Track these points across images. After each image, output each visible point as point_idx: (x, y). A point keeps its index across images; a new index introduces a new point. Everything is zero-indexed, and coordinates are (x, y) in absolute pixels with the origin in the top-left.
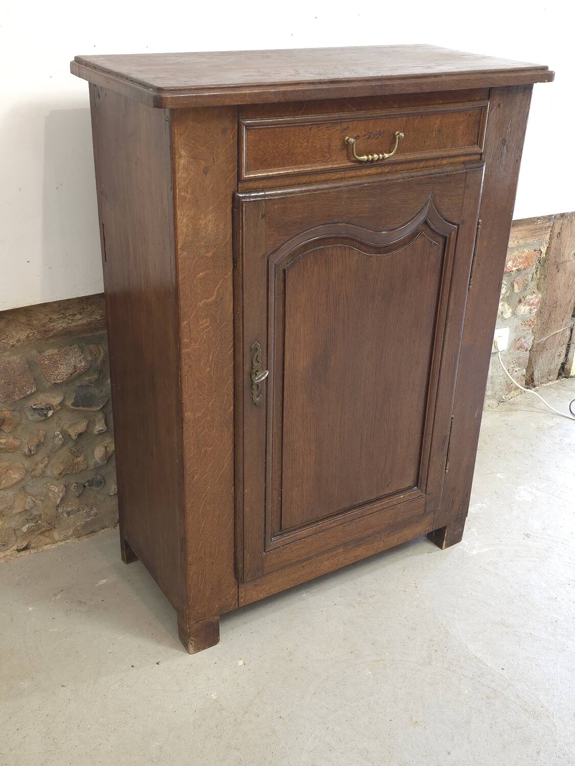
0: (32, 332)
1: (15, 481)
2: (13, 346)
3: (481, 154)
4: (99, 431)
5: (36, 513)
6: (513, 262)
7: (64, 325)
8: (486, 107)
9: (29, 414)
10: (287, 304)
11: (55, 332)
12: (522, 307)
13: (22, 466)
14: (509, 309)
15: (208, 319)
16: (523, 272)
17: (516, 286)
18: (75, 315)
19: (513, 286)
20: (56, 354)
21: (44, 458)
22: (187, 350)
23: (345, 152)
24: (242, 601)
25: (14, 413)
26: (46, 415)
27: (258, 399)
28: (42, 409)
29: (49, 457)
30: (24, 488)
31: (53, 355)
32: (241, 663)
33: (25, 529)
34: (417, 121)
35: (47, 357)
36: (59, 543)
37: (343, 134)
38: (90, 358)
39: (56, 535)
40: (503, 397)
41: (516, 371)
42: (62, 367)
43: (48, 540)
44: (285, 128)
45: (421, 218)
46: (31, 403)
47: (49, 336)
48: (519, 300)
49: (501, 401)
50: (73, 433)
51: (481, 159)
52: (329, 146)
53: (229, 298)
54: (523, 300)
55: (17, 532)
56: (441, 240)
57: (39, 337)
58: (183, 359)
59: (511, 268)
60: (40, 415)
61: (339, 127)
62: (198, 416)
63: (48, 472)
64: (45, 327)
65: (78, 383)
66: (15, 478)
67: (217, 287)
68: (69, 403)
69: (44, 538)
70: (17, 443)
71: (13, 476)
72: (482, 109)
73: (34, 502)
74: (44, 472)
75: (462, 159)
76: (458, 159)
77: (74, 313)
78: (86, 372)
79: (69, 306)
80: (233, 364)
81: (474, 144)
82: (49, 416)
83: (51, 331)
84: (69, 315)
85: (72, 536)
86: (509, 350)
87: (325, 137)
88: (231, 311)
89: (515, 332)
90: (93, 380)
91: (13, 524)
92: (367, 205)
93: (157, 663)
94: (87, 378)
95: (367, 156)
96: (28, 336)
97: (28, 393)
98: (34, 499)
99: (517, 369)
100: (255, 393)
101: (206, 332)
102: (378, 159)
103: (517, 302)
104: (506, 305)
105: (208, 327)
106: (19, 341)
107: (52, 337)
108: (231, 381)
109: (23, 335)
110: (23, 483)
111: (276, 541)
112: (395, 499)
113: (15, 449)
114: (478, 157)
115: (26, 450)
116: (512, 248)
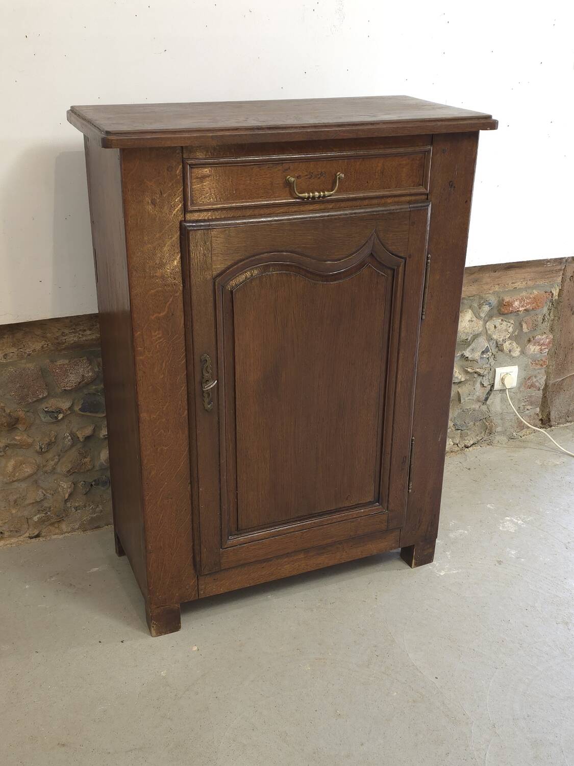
0: (47, 343)
1: (27, 474)
2: (29, 355)
3: (427, 195)
4: (104, 436)
5: (46, 505)
6: (520, 302)
7: (76, 339)
8: (429, 151)
9: (42, 416)
10: (235, 322)
11: (67, 344)
12: (531, 347)
13: (34, 461)
14: (517, 348)
15: (160, 332)
16: (532, 313)
17: (525, 326)
18: (85, 331)
19: (522, 326)
20: (66, 364)
21: (55, 456)
22: (141, 358)
23: (287, 189)
24: (202, 592)
25: (28, 414)
26: (56, 418)
27: (209, 406)
28: (53, 412)
29: (59, 456)
30: (36, 482)
31: (64, 365)
32: (195, 648)
33: (36, 519)
34: (358, 163)
35: (58, 366)
36: (67, 534)
37: (284, 173)
38: (97, 370)
39: (64, 526)
40: (514, 434)
41: (528, 409)
42: (72, 375)
43: (57, 531)
44: (229, 168)
45: (366, 251)
46: (43, 406)
47: (62, 348)
48: (527, 339)
49: (512, 438)
50: (81, 435)
51: (427, 199)
52: (272, 184)
53: (180, 314)
54: (532, 339)
55: (29, 521)
56: (390, 272)
57: (53, 348)
58: (137, 366)
59: (518, 308)
60: (52, 418)
61: (280, 168)
62: (153, 417)
63: (59, 470)
64: (57, 340)
65: (85, 391)
66: (28, 472)
67: (168, 303)
68: (77, 408)
69: (54, 528)
70: (30, 440)
71: (26, 470)
72: (425, 154)
73: (45, 495)
74: (54, 469)
75: (408, 198)
76: (403, 199)
77: (85, 328)
78: (93, 381)
79: (81, 323)
80: (185, 373)
81: (420, 185)
82: (59, 418)
83: (63, 344)
84: (80, 330)
85: (78, 529)
86: (519, 388)
87: (267, 176)
88: (182, 325)
89: (525, 370)
90: (99, 390)
91: (26, 513)
92: (310, 238)
93: (122, 642)
94: (94, 387)
95: (309, 193)
96: (42, 347)
97: (41, 397)
98: (44, 492)
99: (529, 407)
100: (207, 400)
101: (159, 343)
102: (319, 197)
103: (526, 341)
104: (514, 344)
105: (160, 338)
106: (34, 350)
107: (64, 349)
108: (184, 388)
109: (38, 346)
110: (35, 477)
111: (233, 540)
112: (354, 512)
113: (29, 446)
114: (424, 197)
115: (38, 448)
116: (520, 289)
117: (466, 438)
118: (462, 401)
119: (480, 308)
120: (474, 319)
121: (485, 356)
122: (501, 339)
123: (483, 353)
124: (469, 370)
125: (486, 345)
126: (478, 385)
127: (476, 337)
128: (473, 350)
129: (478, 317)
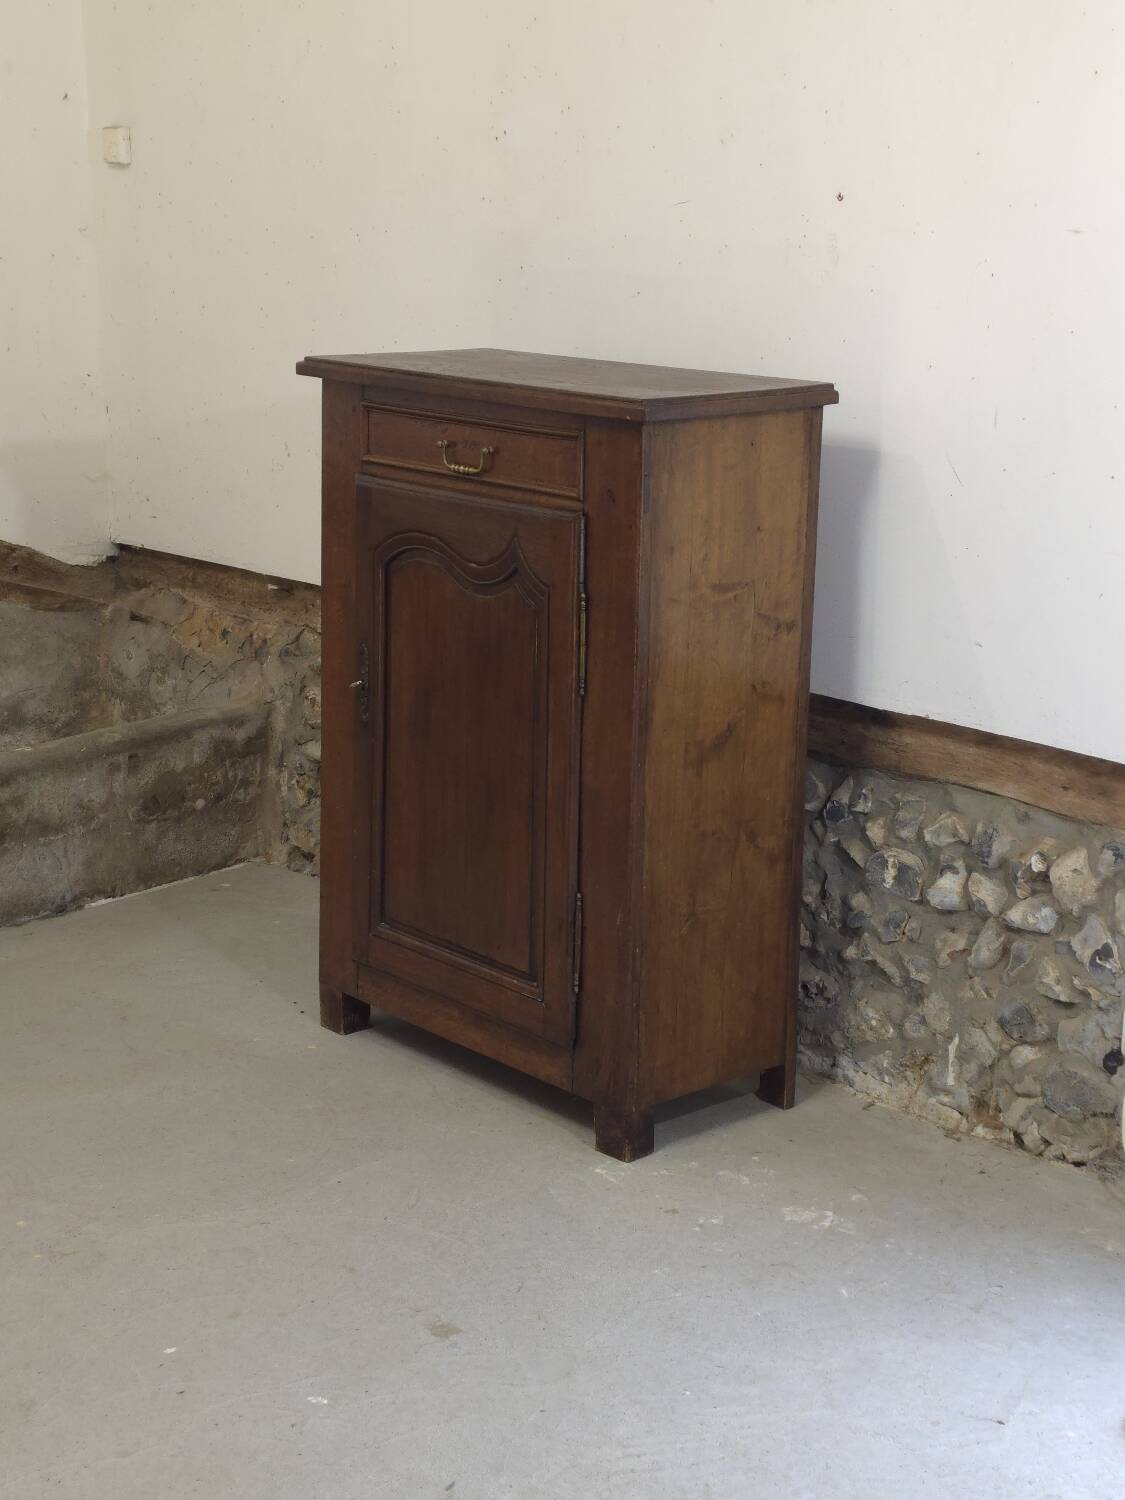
3: (582, 502)
24: (361, 992)
34: (510, 439)
51: (583, 509)
75: (562, 502)
76: (557, 501)
117: (1065, 1139)
118: (1061, 1048)
119: (1100, 853)
120: (1085, 871)
121: (1108, 966)
123: (1097, 953)
124: (1075, 982)
125: (1106, 938)
126: (1092, 1028)
127: (1086, 911)
128: (1083, 940)
129: (1093, 870)
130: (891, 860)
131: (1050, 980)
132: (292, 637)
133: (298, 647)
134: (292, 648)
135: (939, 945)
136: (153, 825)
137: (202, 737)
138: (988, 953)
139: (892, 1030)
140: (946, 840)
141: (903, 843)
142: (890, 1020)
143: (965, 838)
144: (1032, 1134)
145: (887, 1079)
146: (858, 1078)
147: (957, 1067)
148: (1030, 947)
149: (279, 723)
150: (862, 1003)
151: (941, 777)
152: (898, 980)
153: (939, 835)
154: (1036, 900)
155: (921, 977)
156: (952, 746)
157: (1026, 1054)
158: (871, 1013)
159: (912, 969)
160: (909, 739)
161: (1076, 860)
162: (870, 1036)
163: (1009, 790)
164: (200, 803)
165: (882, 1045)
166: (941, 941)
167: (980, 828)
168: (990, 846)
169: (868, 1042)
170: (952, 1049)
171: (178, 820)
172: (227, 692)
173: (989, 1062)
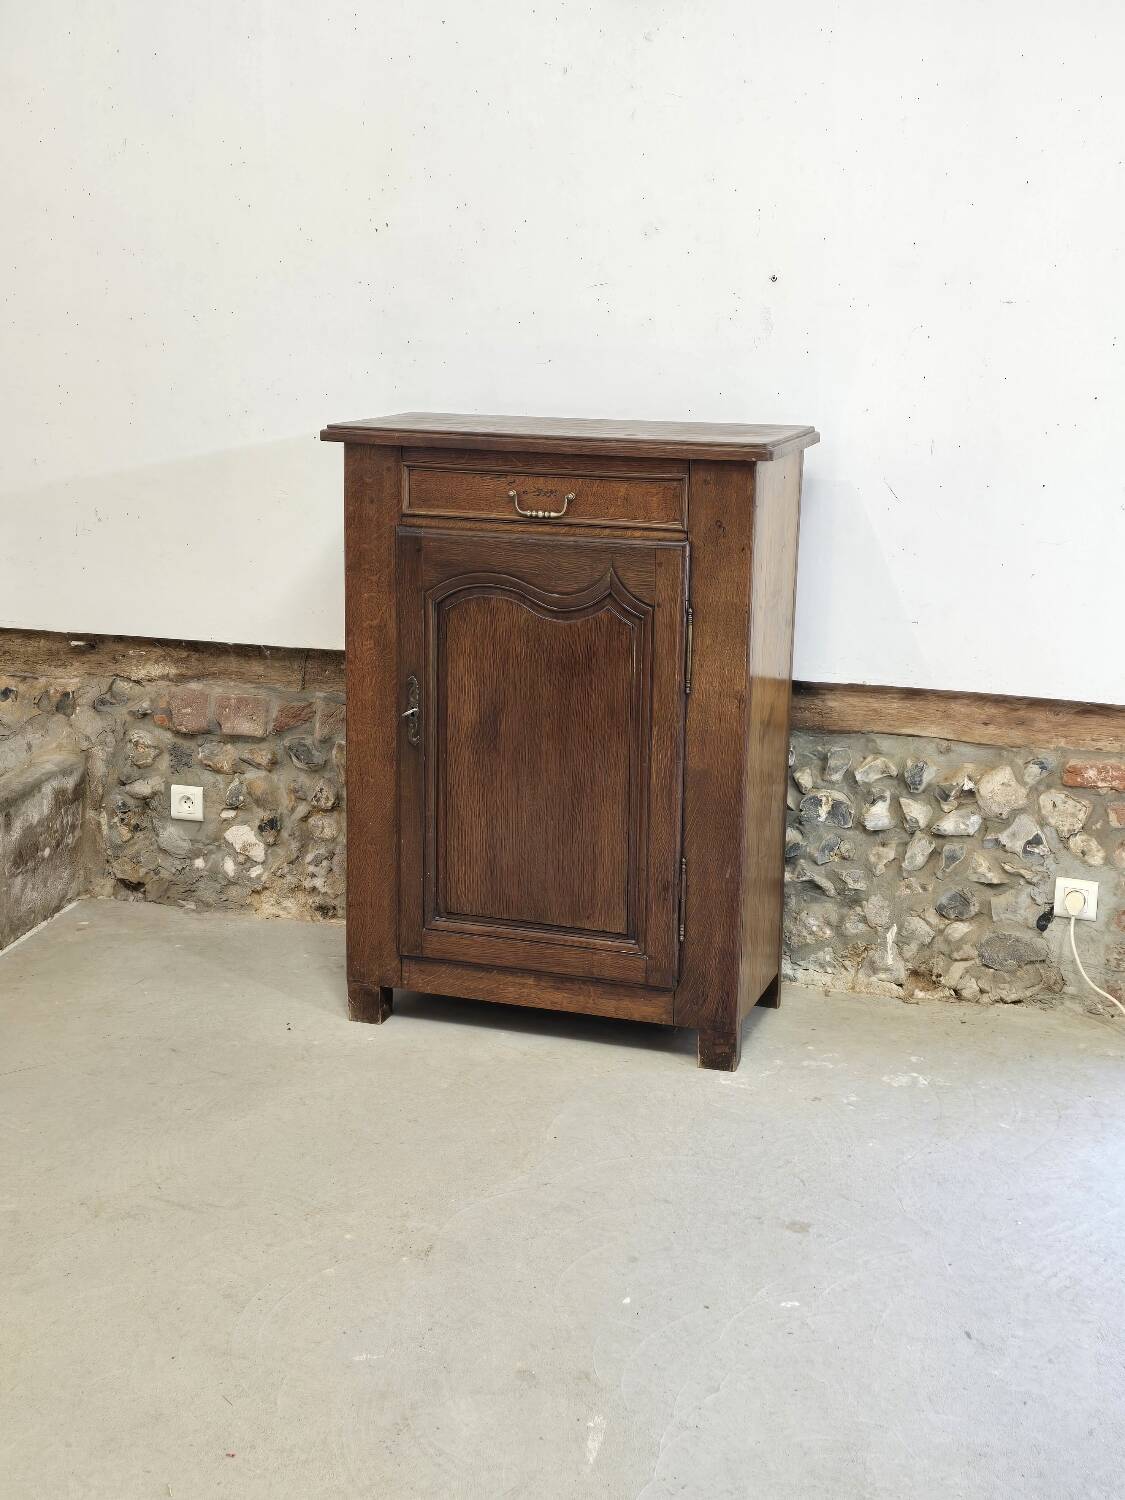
3: (686, 533)
6: (1100, 772)
8: (683, 480)
10: (448, 647)
12: (1124, 855)
14: (1098, 850)
15: (372, 642)
17: (1113, 817)
19: (1107, 816)
24: (406, 985)
27: (415, 739)
34: (591, 484)
37: (509, 487)
44: (448, 474)
45: (603, 588)
51: (687, 538)
52: (494, 497)
56: (637, 622)
59: (1095, 782)
61: (504, 480)
67: (382, 612)
72: (679, 482)
76: (651, 533)
80: (395, 695)
81: (674, 520)
86: (1105, 924)
87: (491, 487)
88: (395, 639)
89: (1115, 894)
92: (532, 562)
95: (531, 511)
100: (411, 731)
102: (544, 517)
103: (1116, 842)
104: (1093, 843)
108: (394, 713)
111: (441, 923)
112: (599, 942)
116: (1108, 752)
117: (1002, 986)
118: (995, 919)
119: (1026, 768)
120: (1013, 783)
121: (1036, 851)
122: (1066, 829)
123: (1029, 843)
124: (1007, 867)
125: (1036, 830)
126: (1024, 899)
127: (1015, 813)
128: (1014, 835)
129: (1021, 781)
130: (824, 799)
131: (983, 869)
132: (105, 688)
133: (113, 696)
134: (108, 697)
135: (873, 859)
136: (20, 878)
137: (47, 790)
138: (922, 858)
139: (828, 932)
140: (874, 777)
141: (832, 784)
142: (829, 924)
143: (895, 773)
144: (970, 987)
145: (829, 970)
146: (800, 974)
147: (896, 950)
148: (962, 849)
149: (99, 768)
150: (804, 914)
151: (867, 728)
152: (832, 892)
153: (868, 774)
154: (963, 811)
155: (857, 886)
156: (875, 703)
157: (960, 929)
158: (812, 921)
159: (849, 881)
160: (833, 703)
161: (1004, 775)
162: (810, 940)
163: (932, 731)
164: (47, 852)
165: (821, 944)
166: (874, 855)
167: (909, 763)
168: (921, 776)
169: (807, 945)
170: (891, 936)
171: (35, 870)
172: (25, 746)
173: (928, 940)
